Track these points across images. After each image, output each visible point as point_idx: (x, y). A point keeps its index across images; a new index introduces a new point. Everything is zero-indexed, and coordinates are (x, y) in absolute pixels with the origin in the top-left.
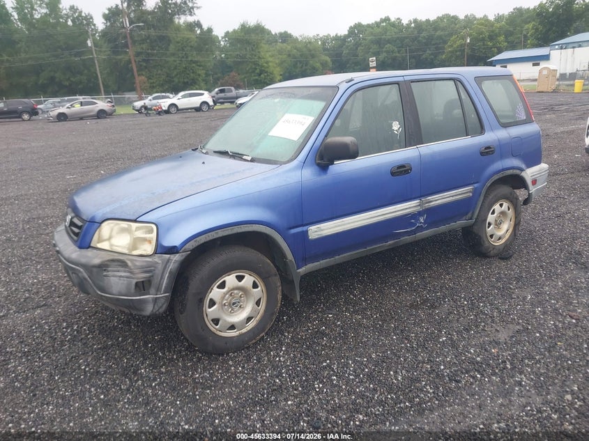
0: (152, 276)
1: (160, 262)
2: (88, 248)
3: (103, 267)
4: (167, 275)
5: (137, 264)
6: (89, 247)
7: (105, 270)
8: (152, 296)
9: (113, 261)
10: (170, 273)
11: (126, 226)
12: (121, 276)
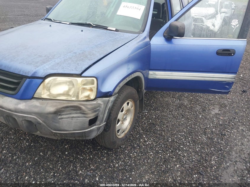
0: (98, 113)
1: (102, 103)
2: (31, 99)
3: (58, 112)
4: (107, 111)
5: (89, 107)
6: (33, 98)
7: (60, 115)
8: (97, 126)
9: (67, 107)
10: (108, 110)
11: (70, 80)
12: (73, 117)
